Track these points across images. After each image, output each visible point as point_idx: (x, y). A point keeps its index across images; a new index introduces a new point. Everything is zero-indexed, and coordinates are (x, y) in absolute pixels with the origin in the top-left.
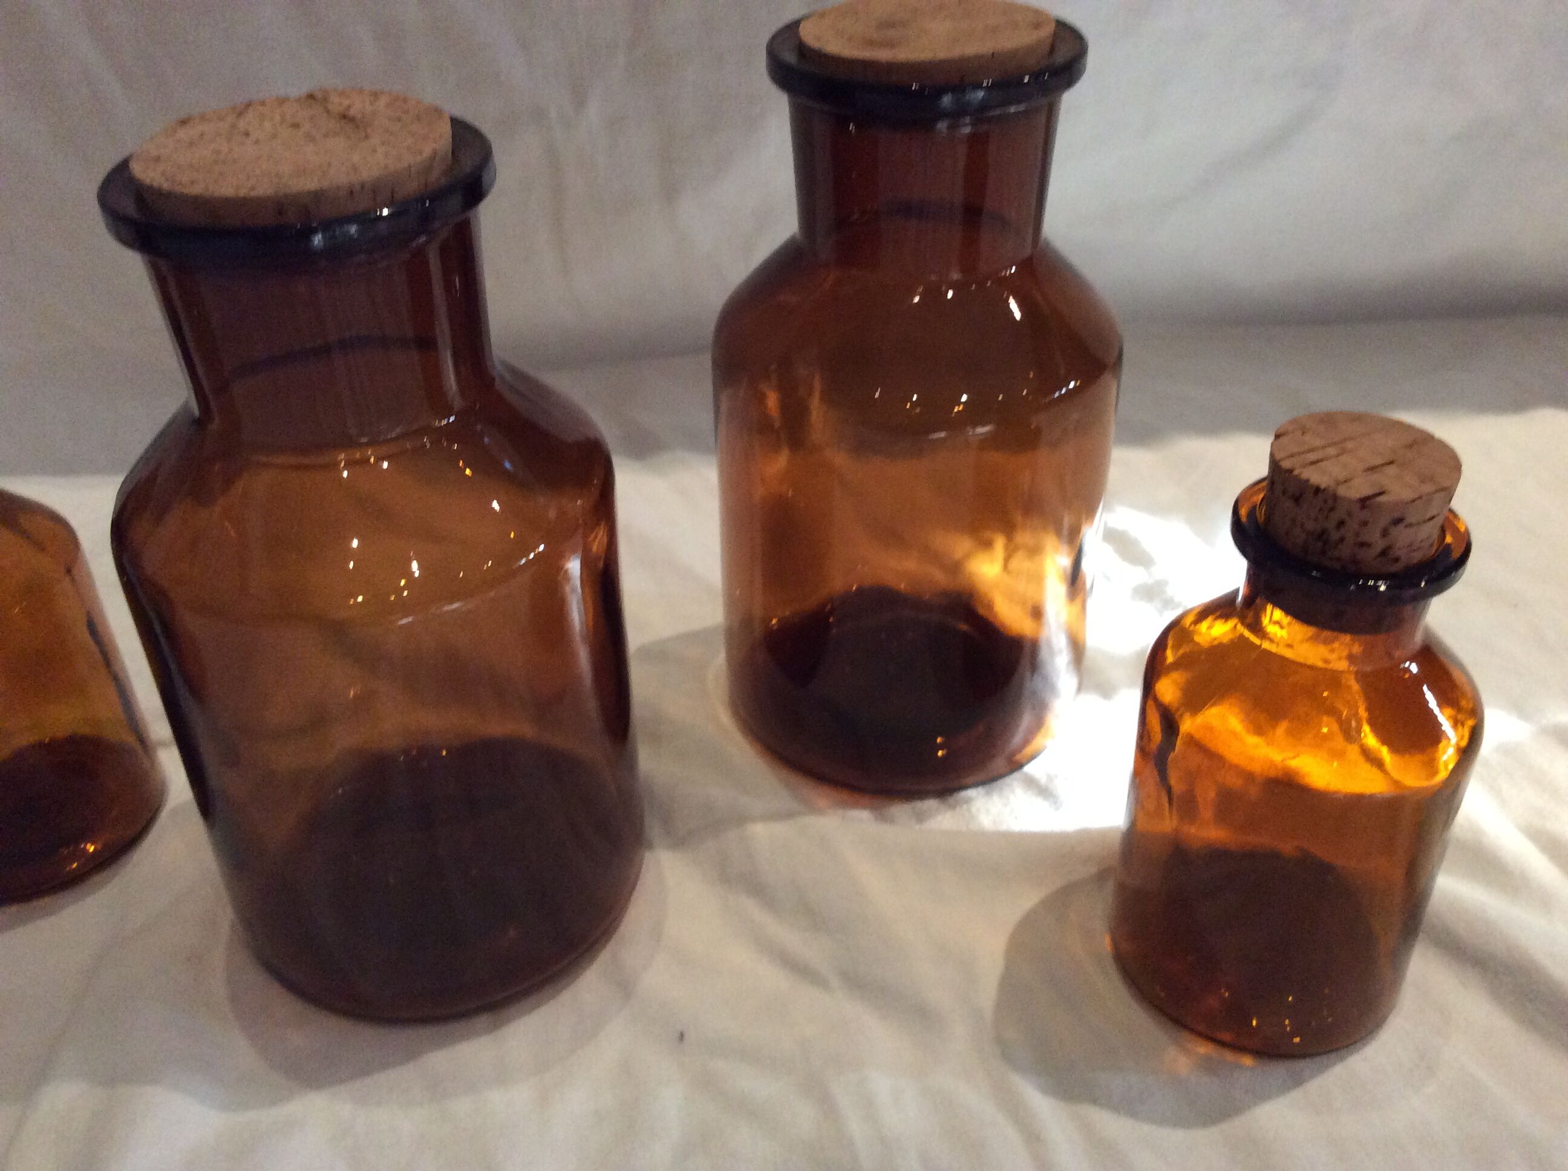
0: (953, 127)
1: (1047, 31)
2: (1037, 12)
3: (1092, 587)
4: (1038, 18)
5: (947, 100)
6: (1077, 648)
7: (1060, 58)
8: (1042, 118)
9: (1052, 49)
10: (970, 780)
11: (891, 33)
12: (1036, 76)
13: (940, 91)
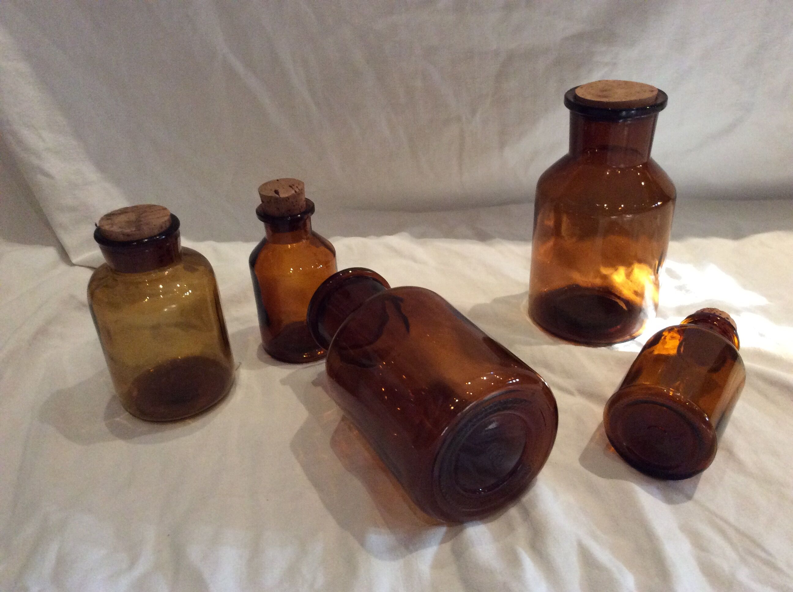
0: (625, 121)
1: (655, 93)
2: (652, 87)
3: (661, 285)
4: (652, 89)
5: (624, 113)
6: (656, 306)
7: (659, 102)
8: (653, 119)
9: (657, 98)
10: (618, 340)
11: (605, 93)
12: (651, 106)
13: (621, 111)
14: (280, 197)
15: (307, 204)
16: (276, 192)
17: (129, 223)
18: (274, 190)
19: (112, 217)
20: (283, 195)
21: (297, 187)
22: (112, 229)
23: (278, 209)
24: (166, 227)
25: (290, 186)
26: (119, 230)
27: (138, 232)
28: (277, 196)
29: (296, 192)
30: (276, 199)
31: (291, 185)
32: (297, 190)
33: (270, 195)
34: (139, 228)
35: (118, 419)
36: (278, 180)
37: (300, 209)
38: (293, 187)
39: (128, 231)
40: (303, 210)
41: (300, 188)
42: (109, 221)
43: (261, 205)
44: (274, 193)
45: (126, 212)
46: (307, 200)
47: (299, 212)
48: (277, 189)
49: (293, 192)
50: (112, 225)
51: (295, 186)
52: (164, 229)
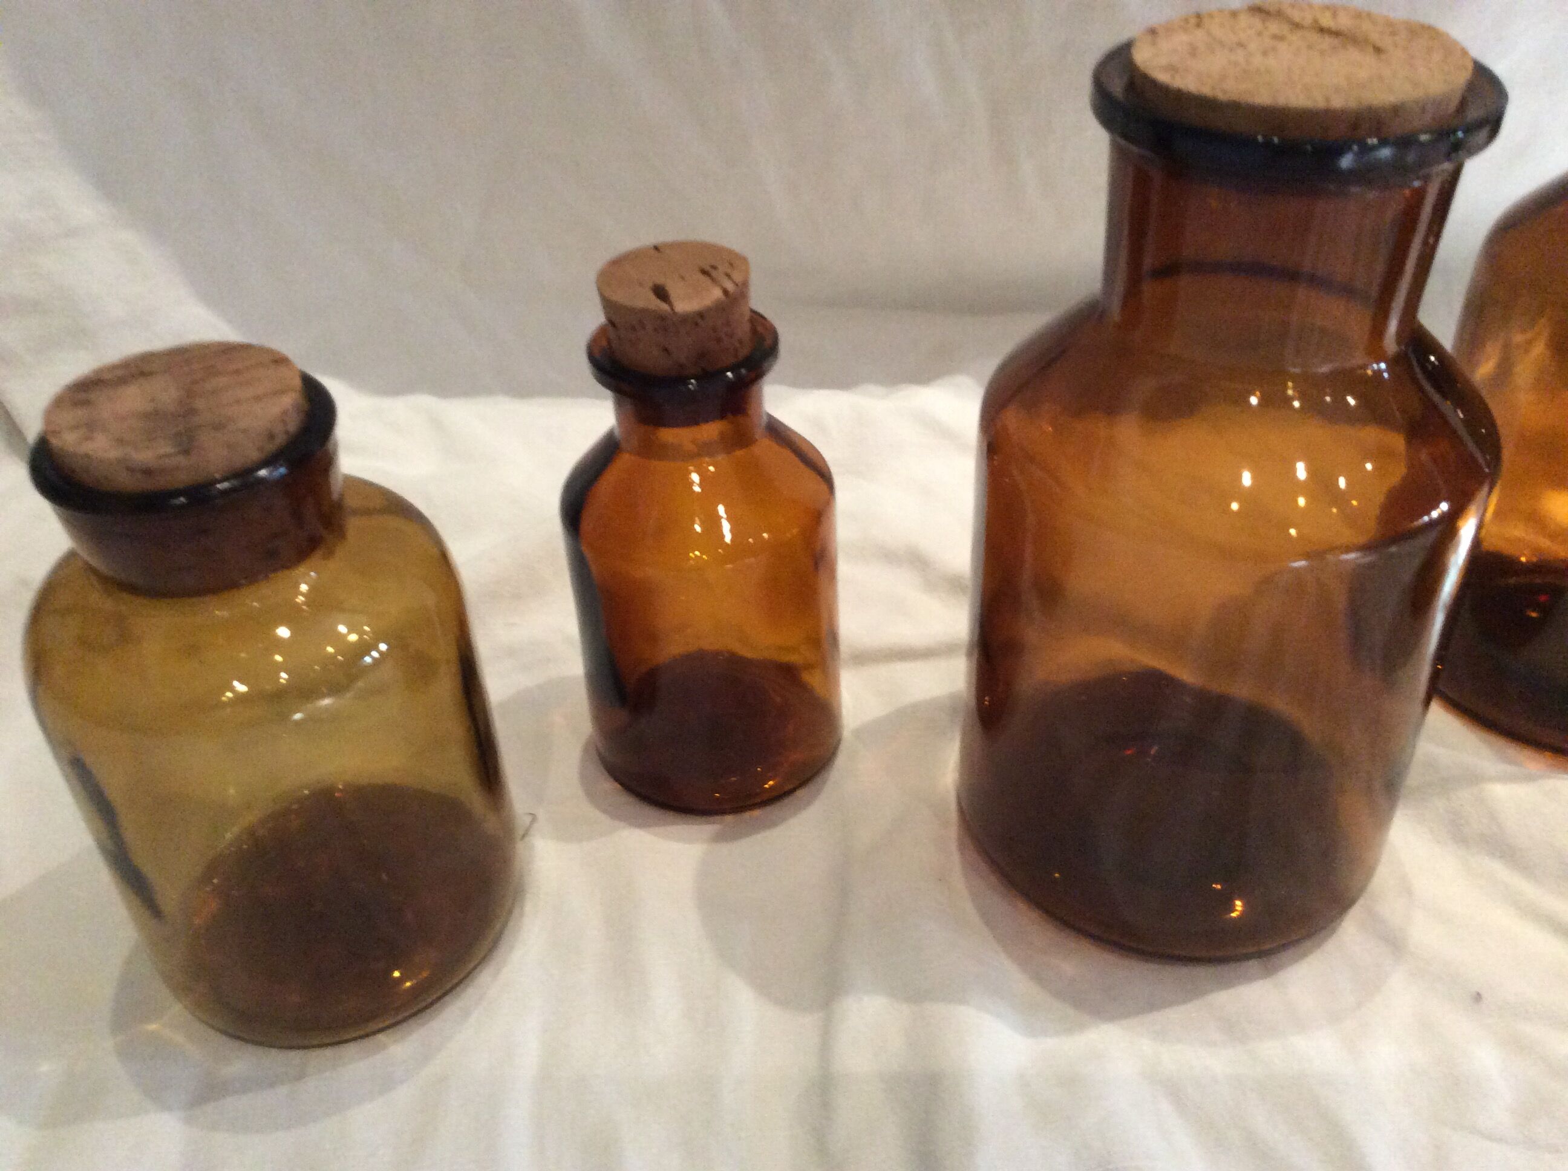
14: (675, 313)
15: (754, 331)
16: (661, 293)
17: (154, 417)
18: (651, 284)
19: (92, 396)
20: (685, 304)
21: (728, 276)
22: (88, 447)
23: (666, 350)
24: (287, 432)
25: (704, 272)
26: (114, 454)
27: (182, 460)
28: (664, 307)
29: (726, 292)
30: (662, 318)
31: (708, 268)
32: (730, 286)
33: (640, 304)
34: (186, 443)
35: (152, 1027)
36: (656, 248)
37: (736, 350)
38: (714, 273)
39: (144, 456)
40: (744, 352)
41: (737, 277)
42: (81, 413)
43: (602, 332)
44: (652, 297)
45: (143, 374)
46: (757, 320)
47: (732, 360)
48: (660, 280)
49: (717, 294)
50: (91, 427)
51: (722, 268)
52: (280, 440)
